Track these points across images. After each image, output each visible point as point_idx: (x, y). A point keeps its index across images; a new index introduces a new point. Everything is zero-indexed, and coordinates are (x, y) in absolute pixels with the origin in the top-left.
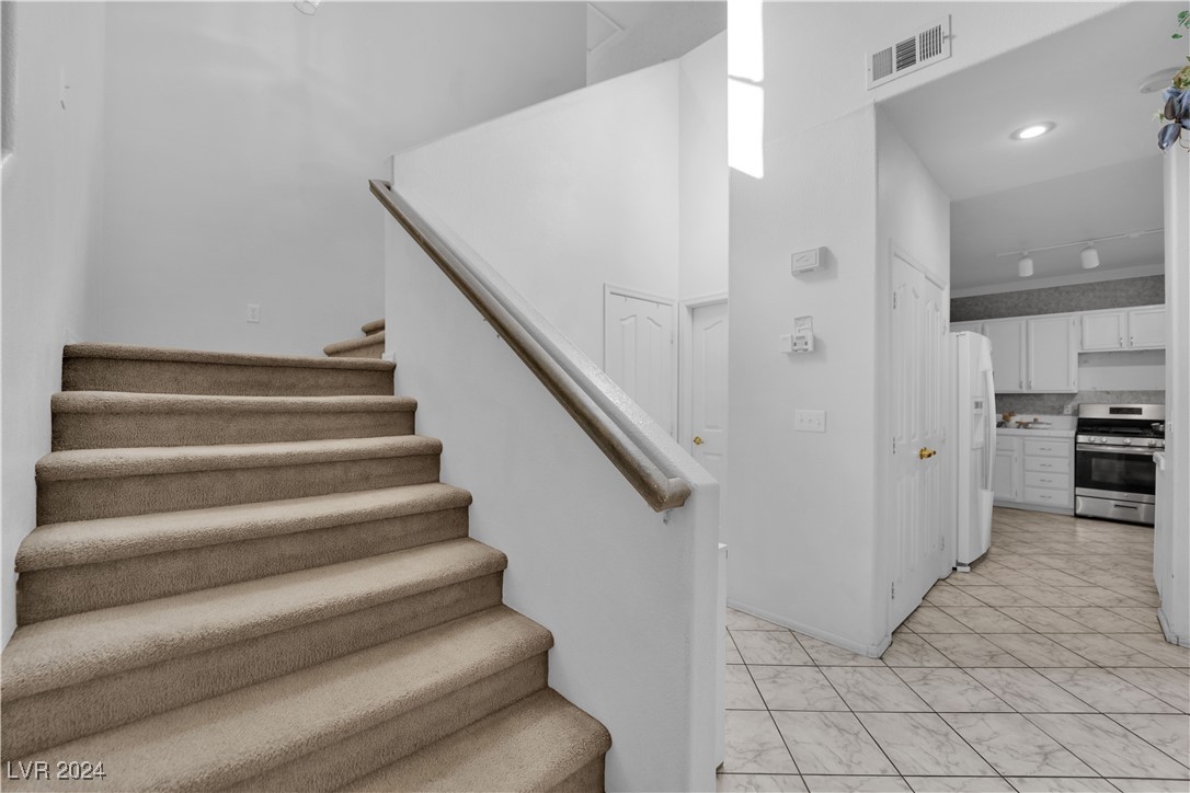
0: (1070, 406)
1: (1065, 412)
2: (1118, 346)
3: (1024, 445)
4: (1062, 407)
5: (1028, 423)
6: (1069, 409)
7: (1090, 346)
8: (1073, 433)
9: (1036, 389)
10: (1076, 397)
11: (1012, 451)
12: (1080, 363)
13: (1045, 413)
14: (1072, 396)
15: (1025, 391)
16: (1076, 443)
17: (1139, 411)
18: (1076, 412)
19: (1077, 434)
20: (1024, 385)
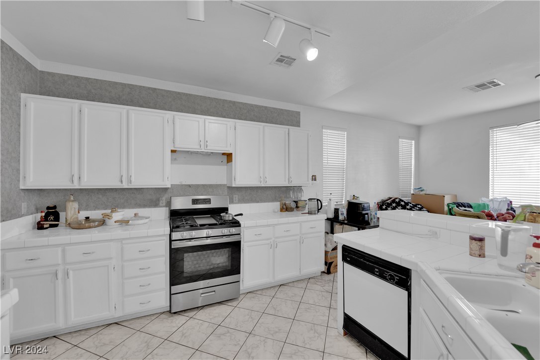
0: (164, 198)
1: (161, 204)
2: (199, 147)
3: (122, 249)
4: (158, 200)
5: (129, 221)
6: (163, 201)
7: (180, 145)
8: (167, 230)
9: (137, 183)
10: (169, 191)
11: (110, 258)
12: (173, 160)
13: (145, 206)
14: (166, 189)
15: (125, 185)
16: (171, 241)
17: (208, 201)
18: (169, 204)
19: (171, 231)
20: (124, 179)
